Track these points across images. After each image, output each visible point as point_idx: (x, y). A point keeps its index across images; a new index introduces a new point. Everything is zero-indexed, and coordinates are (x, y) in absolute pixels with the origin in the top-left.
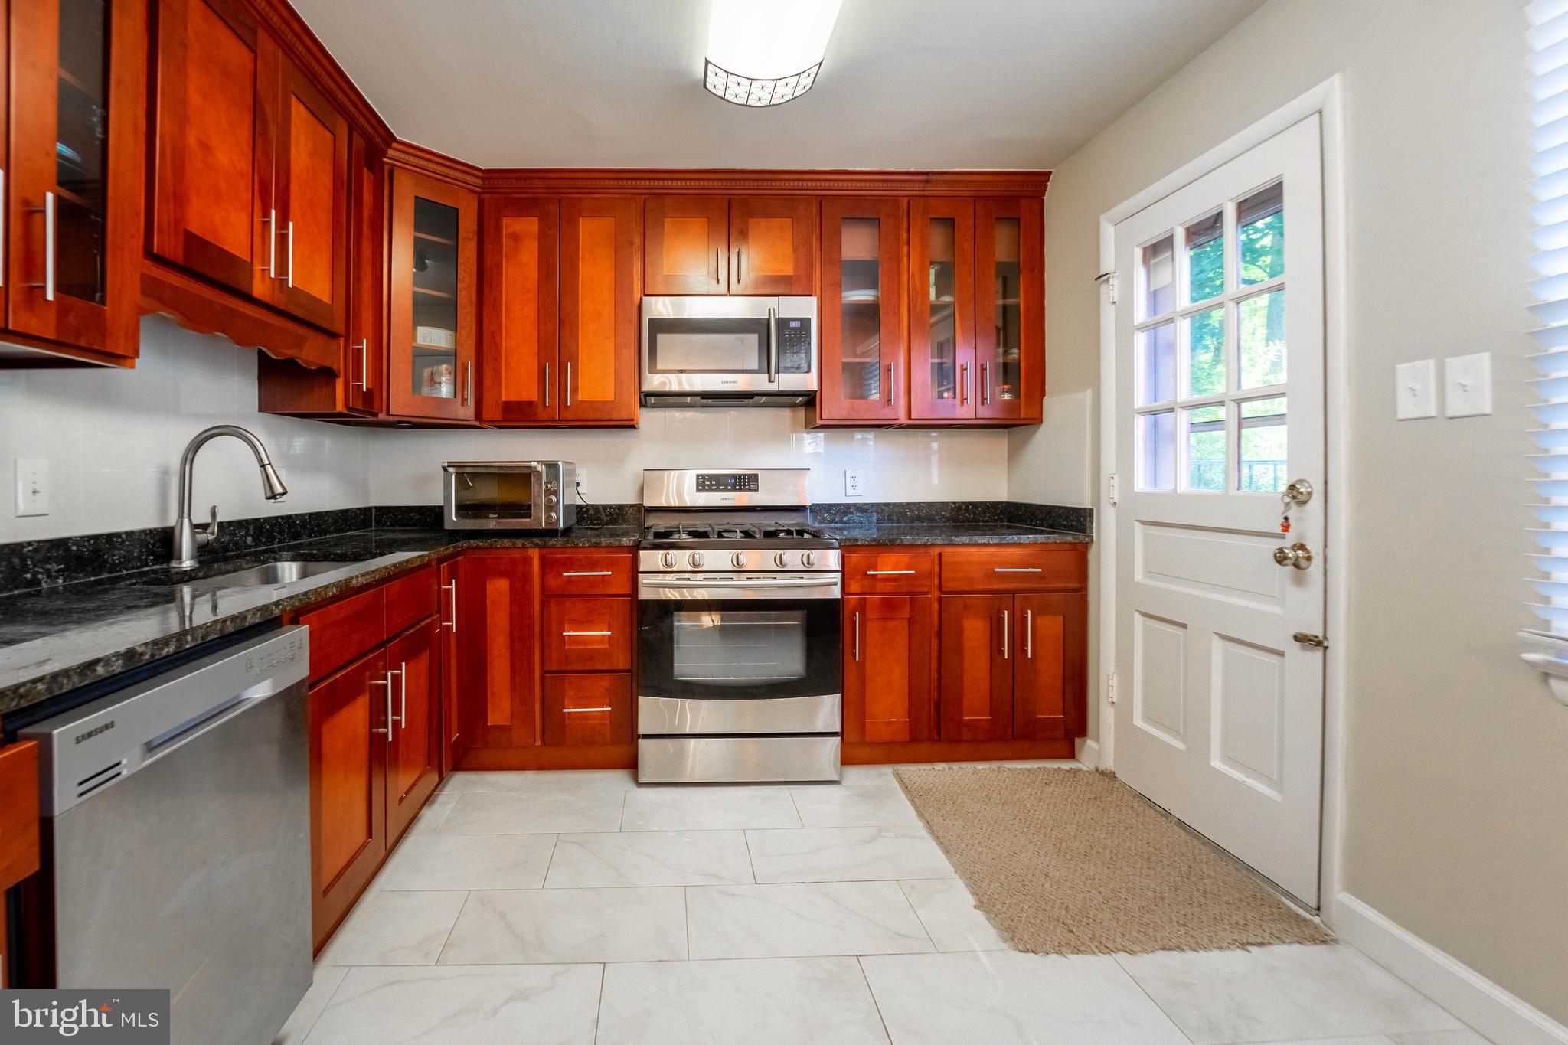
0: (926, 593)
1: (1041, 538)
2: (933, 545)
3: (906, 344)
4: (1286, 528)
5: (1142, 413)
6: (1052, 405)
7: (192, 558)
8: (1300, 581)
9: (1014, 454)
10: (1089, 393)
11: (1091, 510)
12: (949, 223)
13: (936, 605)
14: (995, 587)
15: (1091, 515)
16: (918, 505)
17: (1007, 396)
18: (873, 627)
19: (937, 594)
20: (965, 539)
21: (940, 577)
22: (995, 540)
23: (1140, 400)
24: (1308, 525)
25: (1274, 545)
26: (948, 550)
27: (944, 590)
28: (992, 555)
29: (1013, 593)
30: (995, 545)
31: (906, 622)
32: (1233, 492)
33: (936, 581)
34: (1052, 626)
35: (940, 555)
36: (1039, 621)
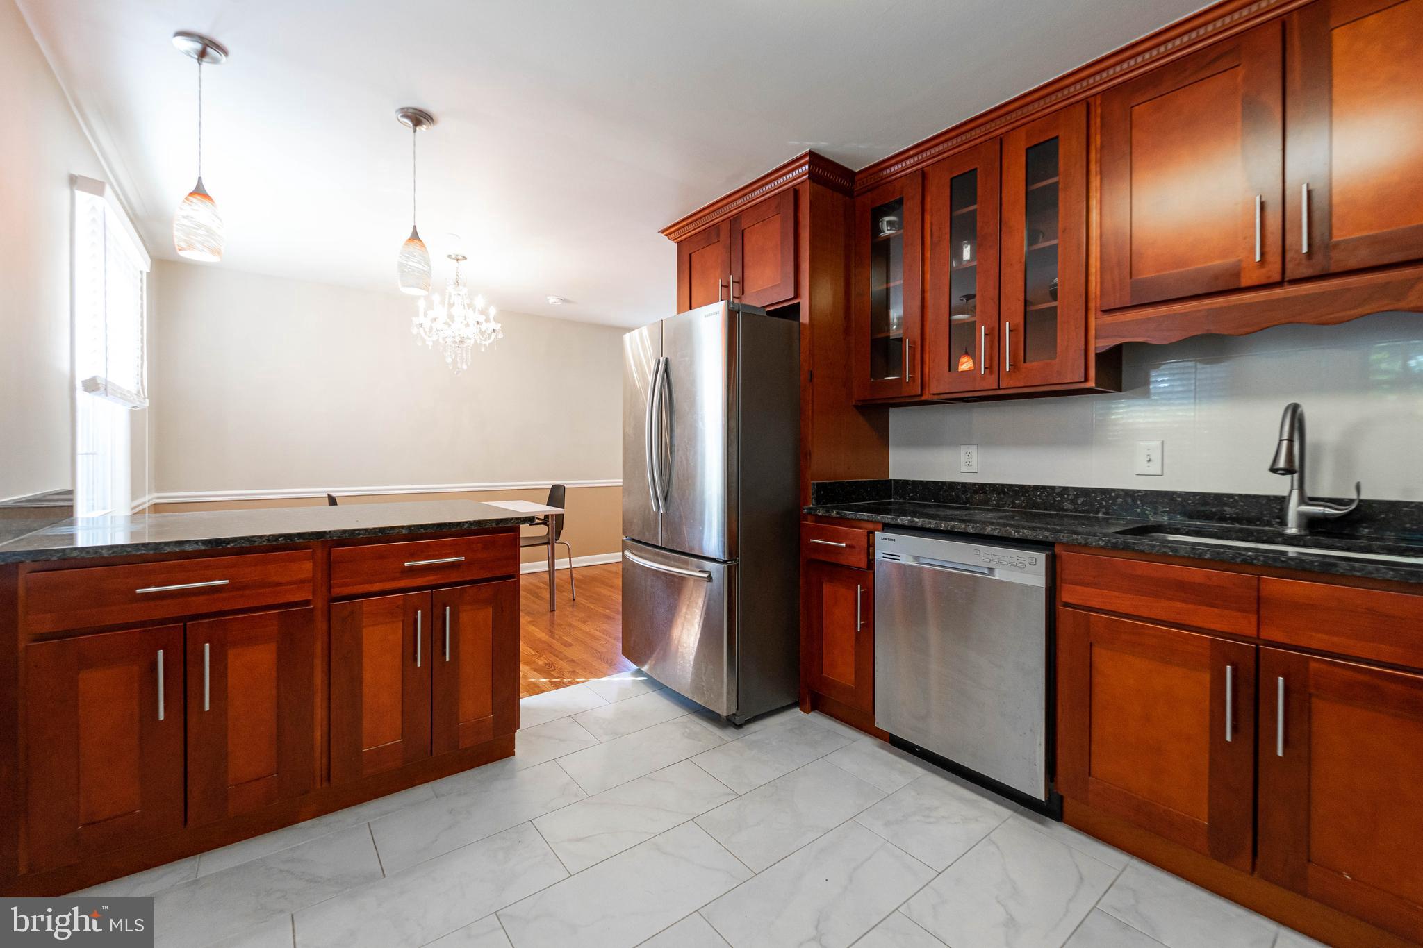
7: (1299, 526)
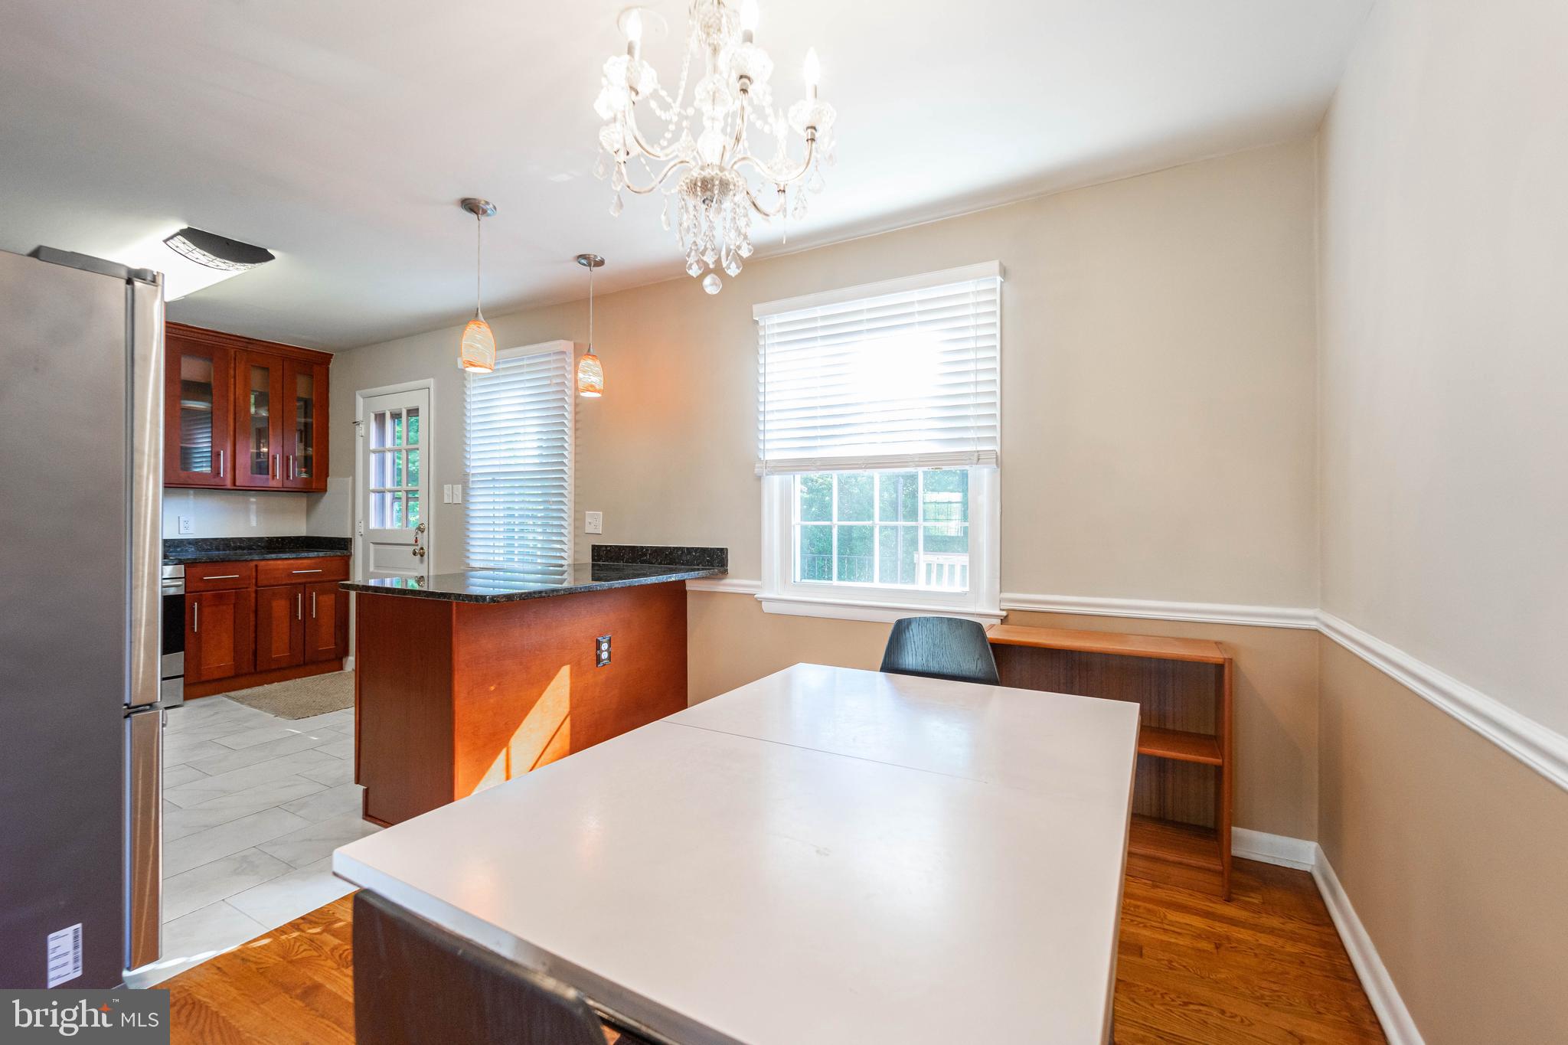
0: (247, 588)
1: (321, 554)
2: (252, 560)
3: (232, 439)
4: (416, 542)
5: (374, 491)
6: (331, 481)
8: (422, 561)
9: (310, 510)
10: (351, 478)
11: (351, 539)
12: (265, 369)
13: (253, 595)
14: (294, 582)
15: (351, 541)
16: (241, 539)
17: (304, 476)
18: (207, 611)
19: (254, 588)
20: (274, 556)
21: (256, 578)
22: (294, 556)
23: (372, 486)
24: (423, 540)
25: (412, 548)
26: (263, 563)
27: (259, 585)
28: (292, 564)
29: (304, 584)
30: (293, 558)
31: (232, 606)
32: (404, 528)
33: (254, 581)
34: (329, 600)
35: (256, 566)
36: (321, 598)
